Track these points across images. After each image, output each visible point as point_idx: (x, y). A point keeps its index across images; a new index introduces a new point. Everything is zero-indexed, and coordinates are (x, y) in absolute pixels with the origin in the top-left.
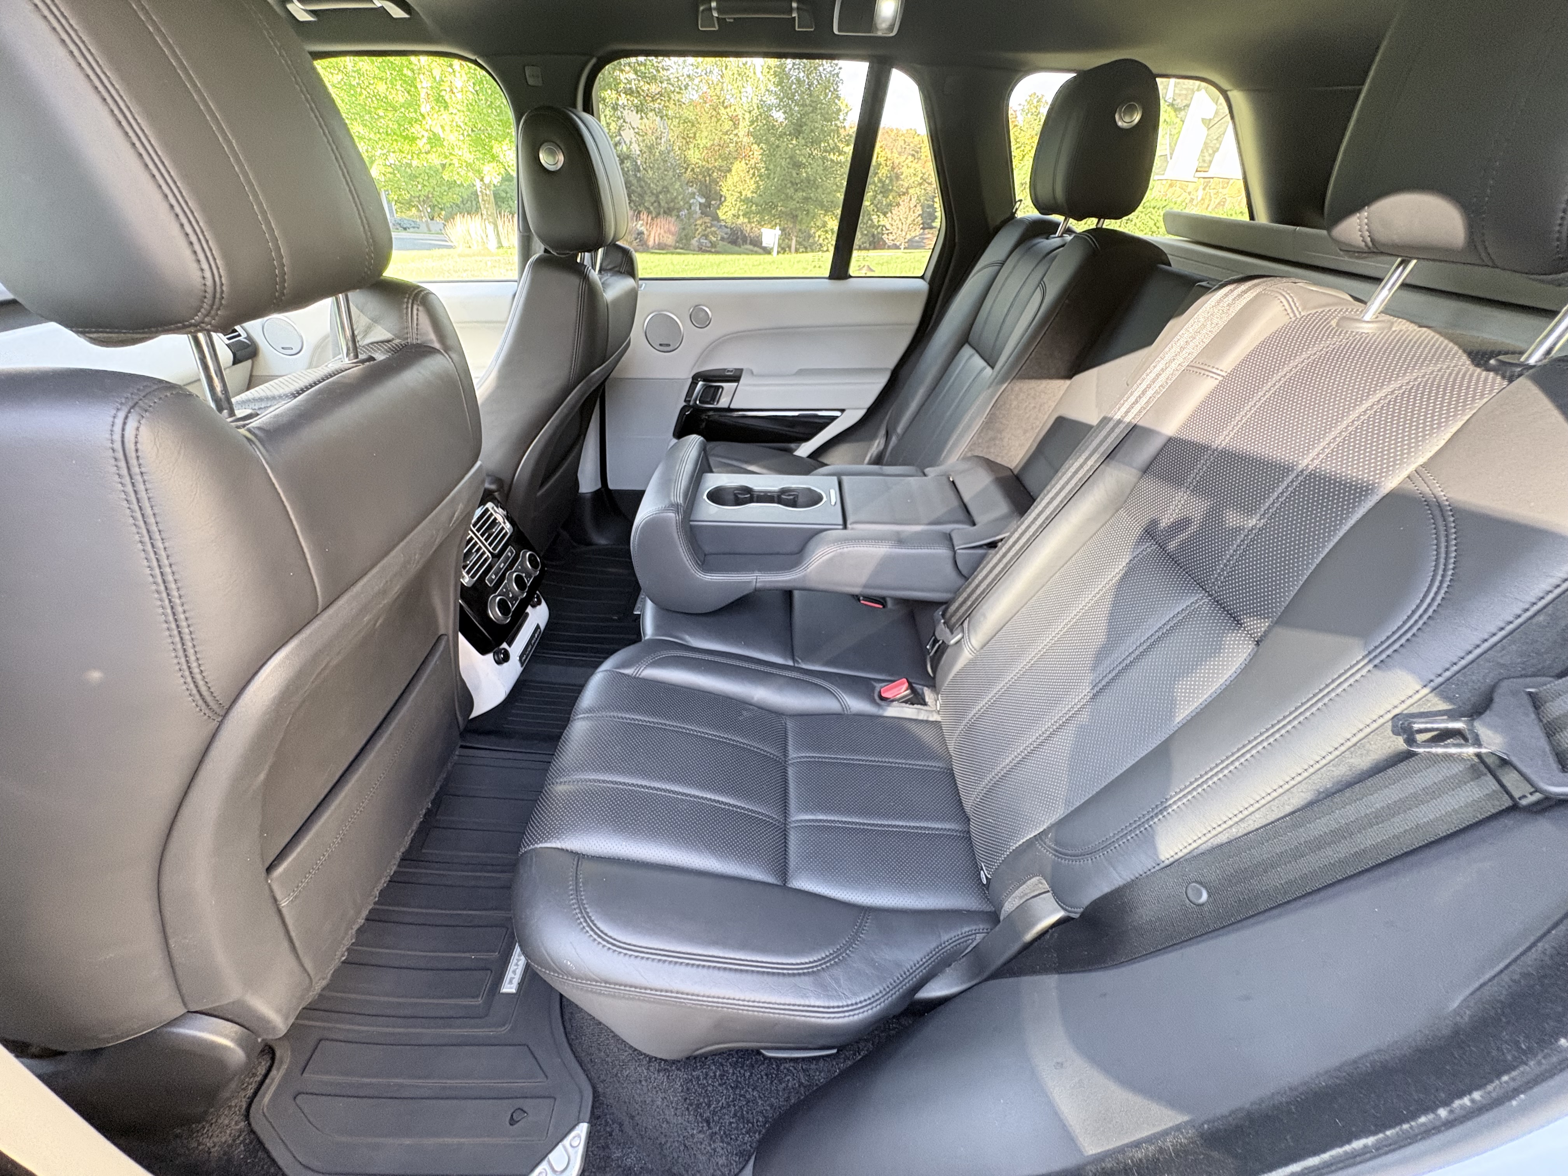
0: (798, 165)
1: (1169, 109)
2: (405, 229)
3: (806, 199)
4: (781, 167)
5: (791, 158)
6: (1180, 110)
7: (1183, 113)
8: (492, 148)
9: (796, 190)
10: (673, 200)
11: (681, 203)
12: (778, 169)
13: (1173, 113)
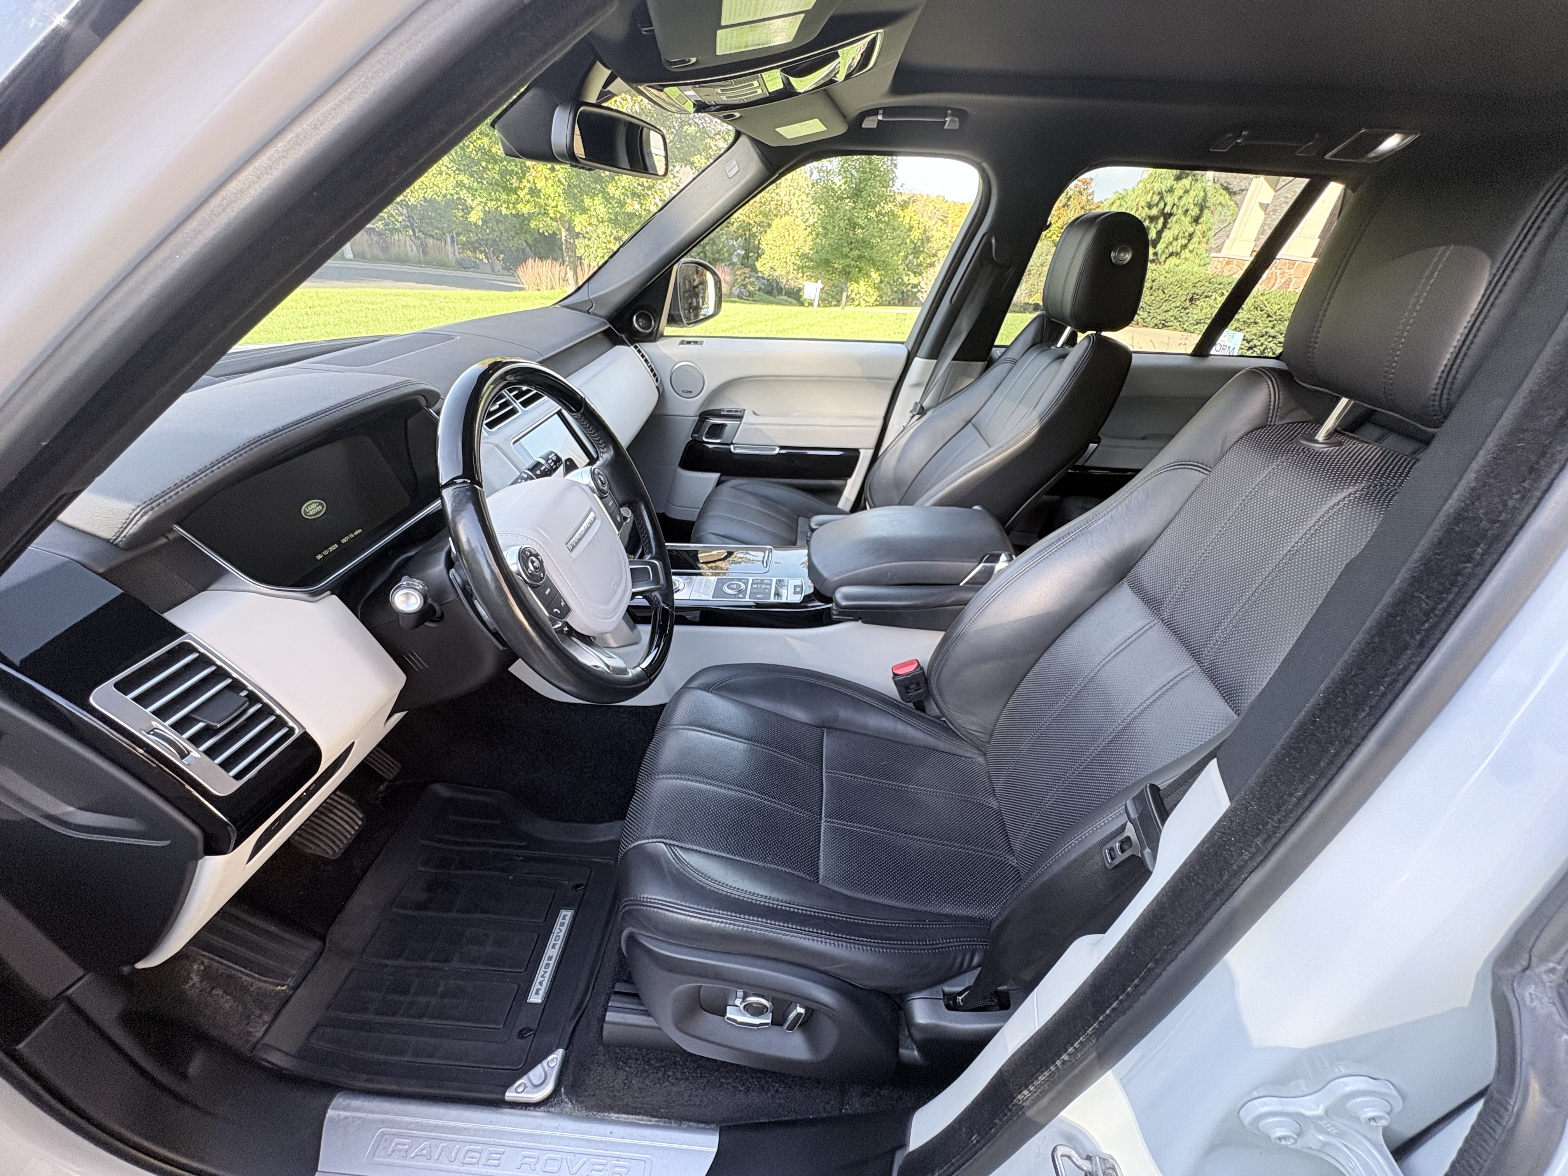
0: (855, 226)
1: (1224, 192)
2: (465, 268)
3: (860, 257)
4: (839, 227)
5: (849, 219)
6: (1235, 193)
7: (1238, 197)
8: (583, 201)
9: (851, 249)
10: (718, 252)
11: (726, 255)
12: (836, 229)
13: (1227, 196)
